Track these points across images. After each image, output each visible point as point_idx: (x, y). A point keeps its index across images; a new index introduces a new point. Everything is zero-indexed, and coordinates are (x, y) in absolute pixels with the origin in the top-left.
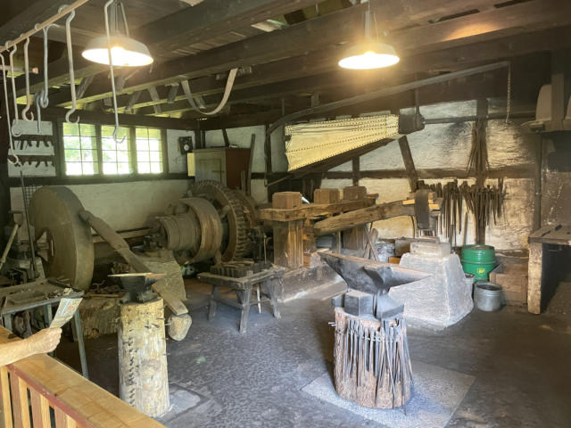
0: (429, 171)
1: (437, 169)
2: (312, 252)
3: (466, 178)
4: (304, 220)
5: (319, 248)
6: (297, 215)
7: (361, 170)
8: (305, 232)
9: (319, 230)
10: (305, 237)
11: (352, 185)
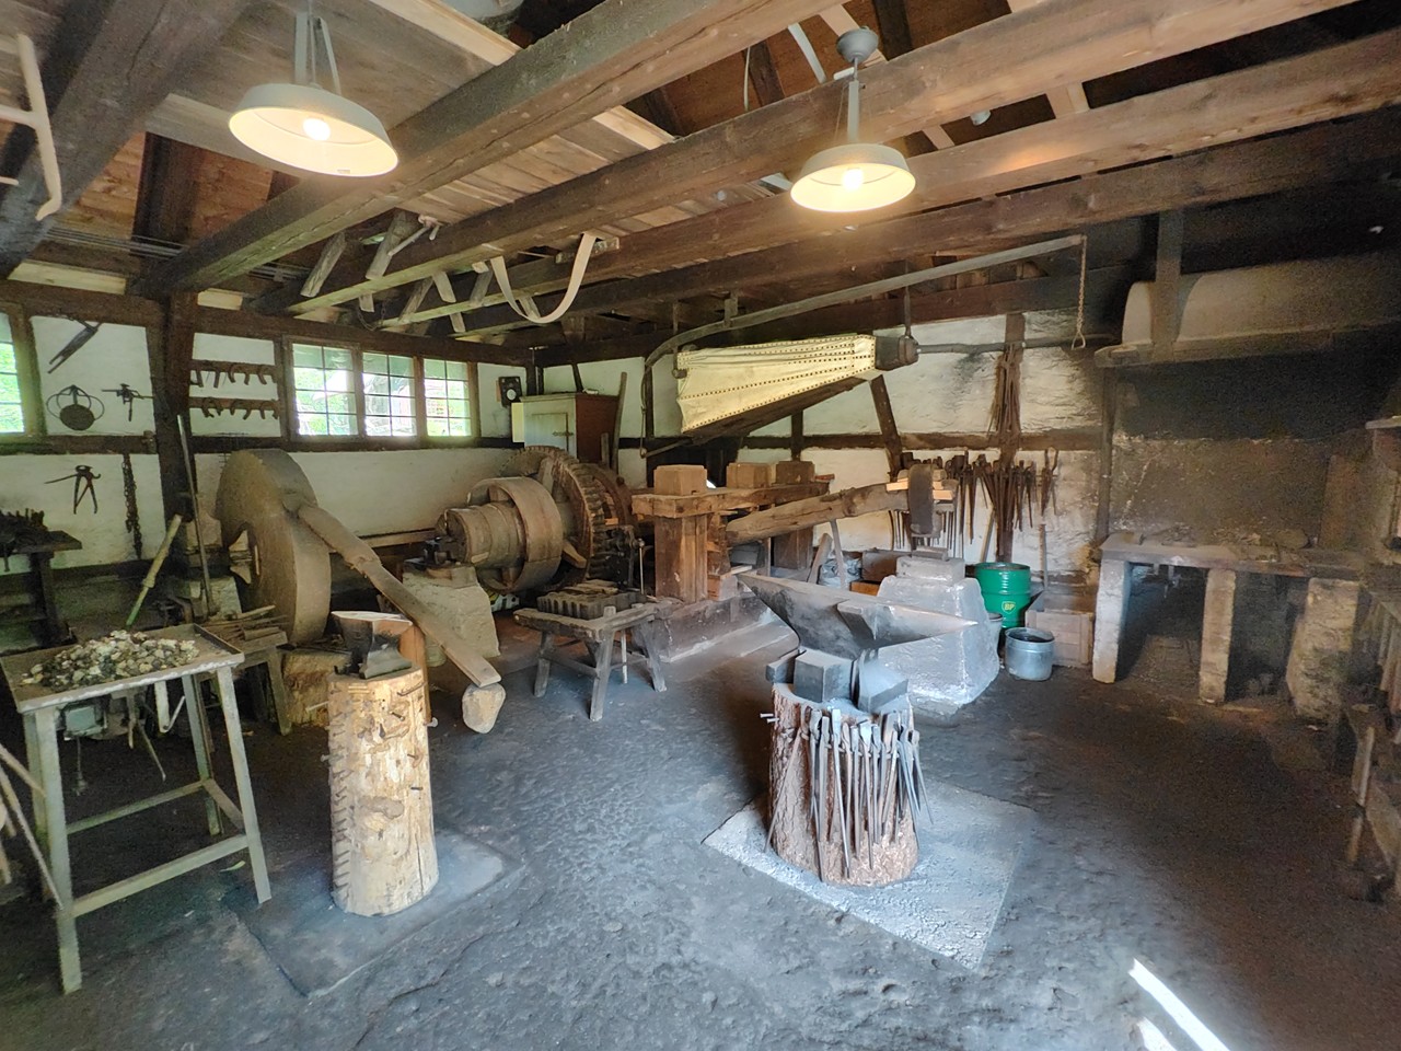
0: (920, 437)
1: (934, 434)
2: (723, 571)
3: (984, 449)
4: (710, 516)
5: (734, 565)
6: (697, 507)
7: (805, 434)
8: (711, 537)
9: (735, 535)
10: (710, 547)
11: (789, 459)
